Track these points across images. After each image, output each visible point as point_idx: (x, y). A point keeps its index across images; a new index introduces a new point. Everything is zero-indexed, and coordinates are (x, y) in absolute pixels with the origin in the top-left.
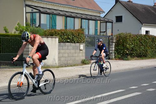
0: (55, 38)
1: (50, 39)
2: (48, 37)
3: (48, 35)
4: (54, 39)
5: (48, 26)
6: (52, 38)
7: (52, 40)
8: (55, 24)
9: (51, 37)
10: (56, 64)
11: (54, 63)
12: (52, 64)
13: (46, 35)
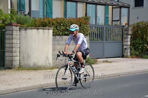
0: (49, 29)
1: (41, 31)
2: (39, 28)
3: (39, 26)
4: (46, 31)
5: (41, 14)
6: (44, 29)
7: (44, 32)
8: (51, 10)
9: (42, 28)
10: (49, 64)
11: (47, 62)
12: (44, 64)
13: (36, 26)
